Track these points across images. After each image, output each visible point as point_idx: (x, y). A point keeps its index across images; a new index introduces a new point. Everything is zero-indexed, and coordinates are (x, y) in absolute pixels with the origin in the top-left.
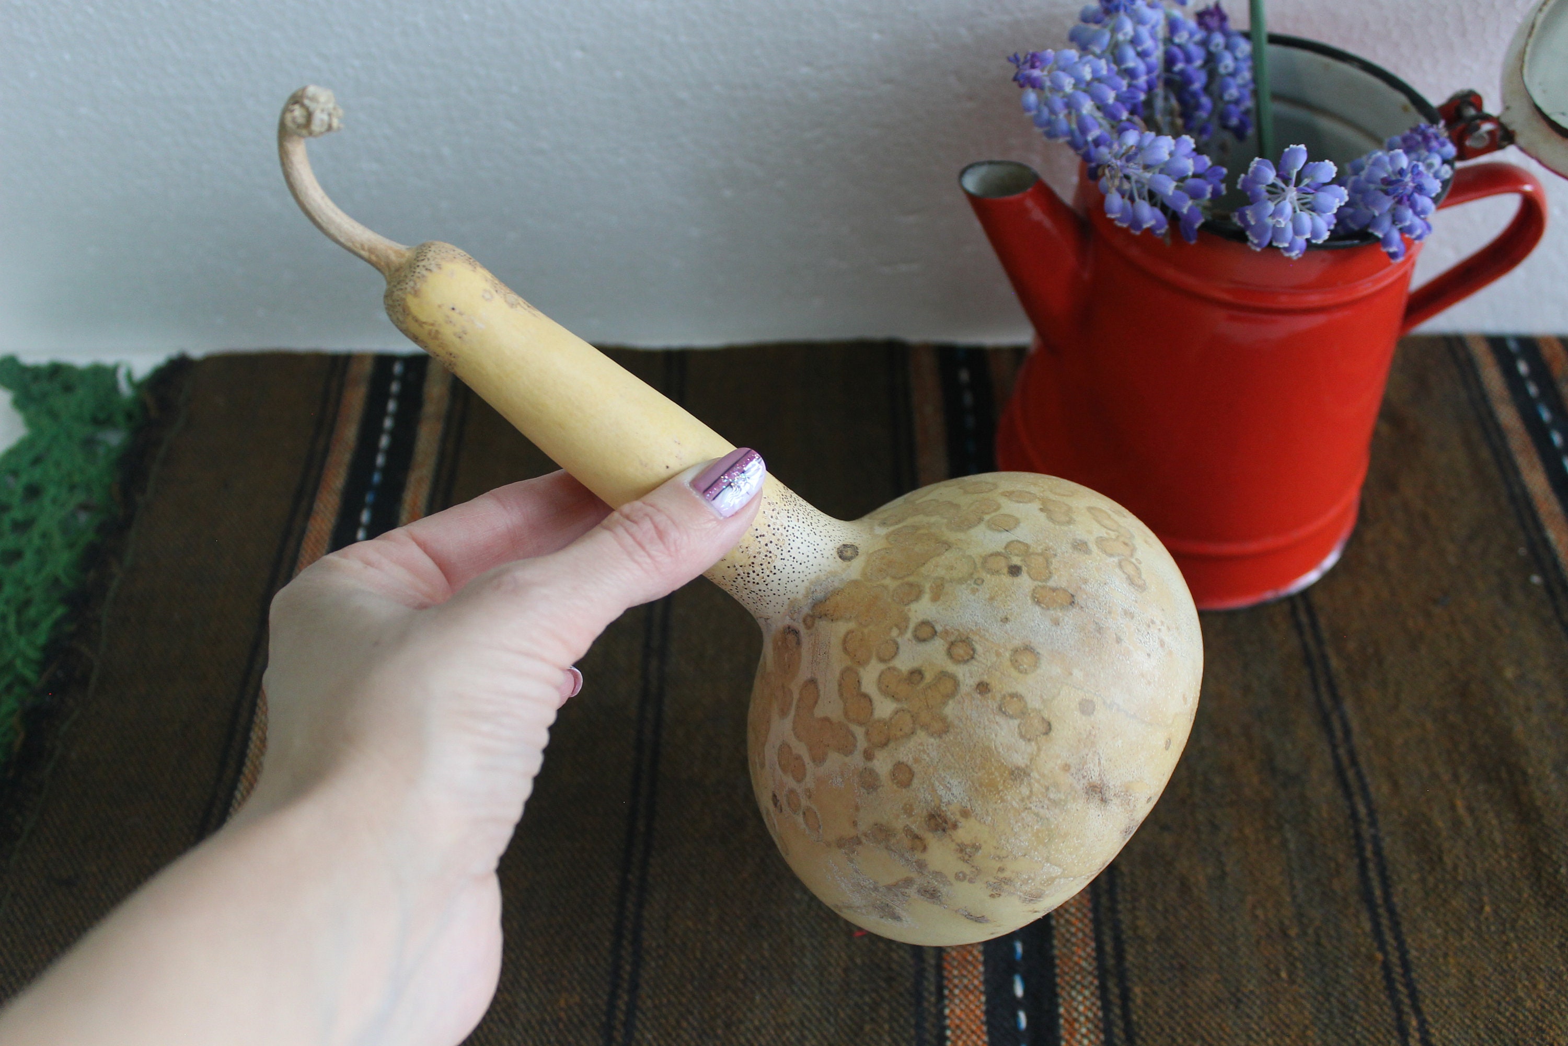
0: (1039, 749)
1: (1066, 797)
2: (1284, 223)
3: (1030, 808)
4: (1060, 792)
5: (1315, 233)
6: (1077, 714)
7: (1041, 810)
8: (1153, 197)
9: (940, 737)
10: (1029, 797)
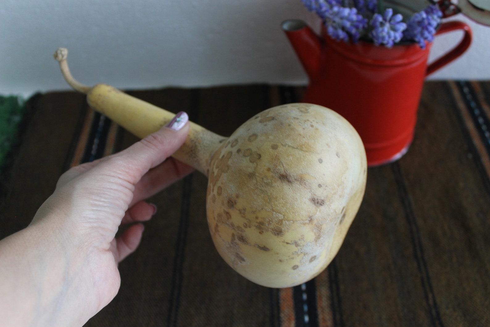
0: (257, 165)
1: (271, 181)
2: (385, 34)
3: (258, 188)
4: (268, 179)
5: (395, 38)
6: (271, 150)
7: (262, 188)
8: (343, 28)
9: (227, 172)
10: (256, 184)
